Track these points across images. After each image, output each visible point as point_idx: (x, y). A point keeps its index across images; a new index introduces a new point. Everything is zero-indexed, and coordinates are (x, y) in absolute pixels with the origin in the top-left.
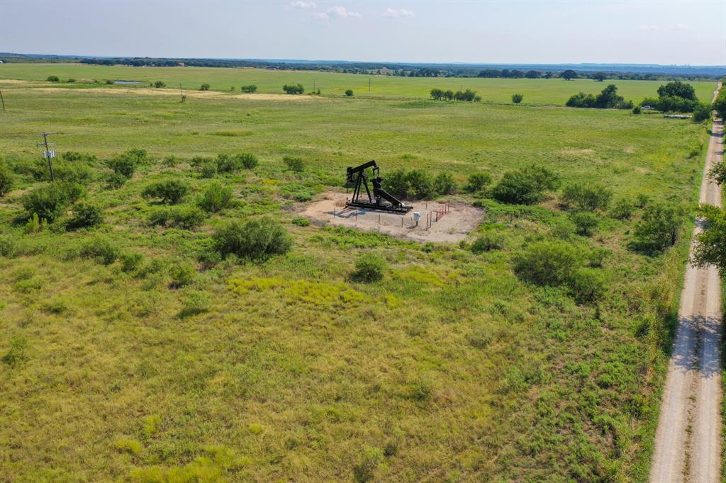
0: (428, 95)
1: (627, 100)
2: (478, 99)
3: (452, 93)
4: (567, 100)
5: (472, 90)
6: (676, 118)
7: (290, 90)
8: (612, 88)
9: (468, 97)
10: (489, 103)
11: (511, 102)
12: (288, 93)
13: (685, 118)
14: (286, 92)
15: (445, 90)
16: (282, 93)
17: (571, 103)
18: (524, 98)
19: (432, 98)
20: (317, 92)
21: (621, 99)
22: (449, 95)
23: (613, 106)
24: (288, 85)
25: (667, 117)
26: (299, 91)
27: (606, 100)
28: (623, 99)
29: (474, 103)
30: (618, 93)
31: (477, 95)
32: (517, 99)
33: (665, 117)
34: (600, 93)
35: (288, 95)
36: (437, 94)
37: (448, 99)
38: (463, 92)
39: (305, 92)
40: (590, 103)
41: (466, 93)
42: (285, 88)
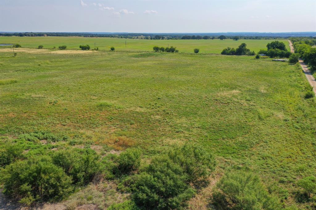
0: (152, 50)
1: (251, 51)
2: (177, 51)
3: (164, 48)
4: (221, 51)
5: (174, 47)
6: (279, 61)
7: (83, 48)
8: (244, 45)
9: (172, 50)
10: (183, 54)
11: (193, 52)
12: (82, 50)
13: (284, 61)
14: (81, 49)
15: (160, 47)
16: (79, 50)
17: (224, 53)
18: (200, 50)
19: (154, 51)
20: (96, 49)
21: (248, 50)
22: (162, 49)
23: (245, 54)
24: (82, 45)
25: (274, 60)
26: (88, 48)
27: (241, 51)
28: (249, 50)
29: (174, 54)
30: (247, 47)
31: (176, 49)
32: (197, 51)
33: (273, 60)
34: (238, 47)
36: (156, 49)
37: (162, 51)
38: (170, 47)
39: (91, 48)
40: (233, 53)
41: (171, 49)
42: (81, 47)
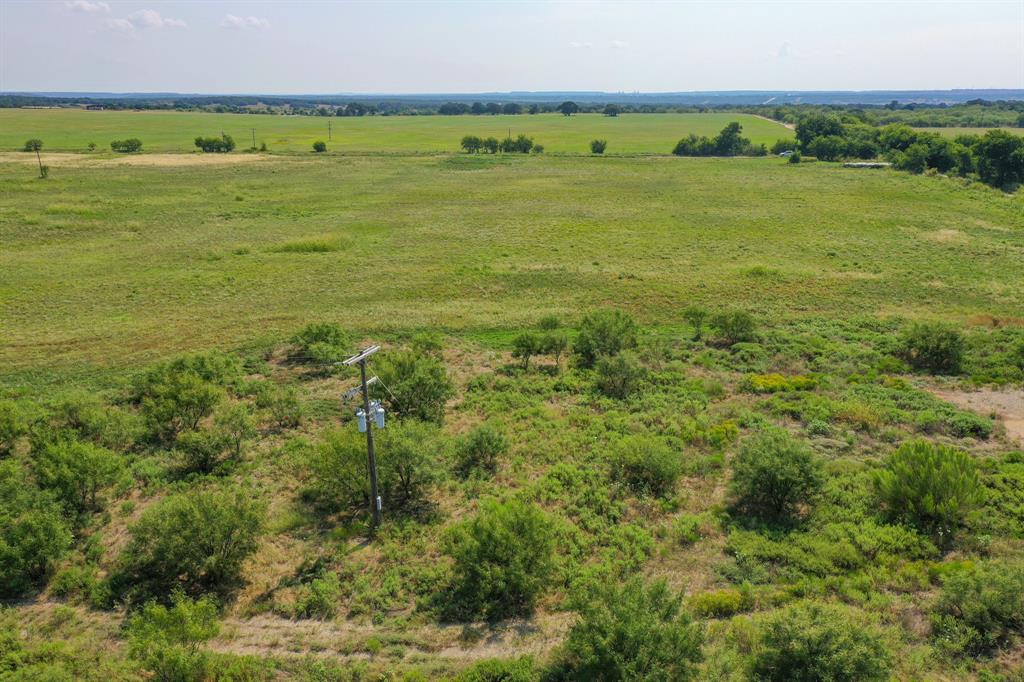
0: (457, 147)
1: (756, 142)
2: (539, 149)
3: (496, 142)
4: (673, 147)
5: (528, 136)
6: (862, 166)
7: (208, 146)
8: (735, 128)
9: (523, 146)
10: (560, 156)
11: (588, 150)
12: (207, 151)
14: (201, 149)
15: (485, 138)
16: (194, 152)
17: (682, 150)
18: (608, 145)
19: (465, 150)
20: (260, 147)
21: (746, 142)
22: (492, 145)
23: (740, 152)
24: (202, 138)
25: (849, 166)
26: (226, 146)
27: (728, 145)
28: (749, 142)
29: (529, 159)
30: (743, 135)
31: (536, 143)
32: (598, 148)
33: (845, 166)
34: (719, 134)
35: (205, 155)
36: (471, 144)
37: (489, 151)
38: (515, 138)
39: (238, 147)
40: (707, 150)
41: (519, 142)
42: (199, 143)
